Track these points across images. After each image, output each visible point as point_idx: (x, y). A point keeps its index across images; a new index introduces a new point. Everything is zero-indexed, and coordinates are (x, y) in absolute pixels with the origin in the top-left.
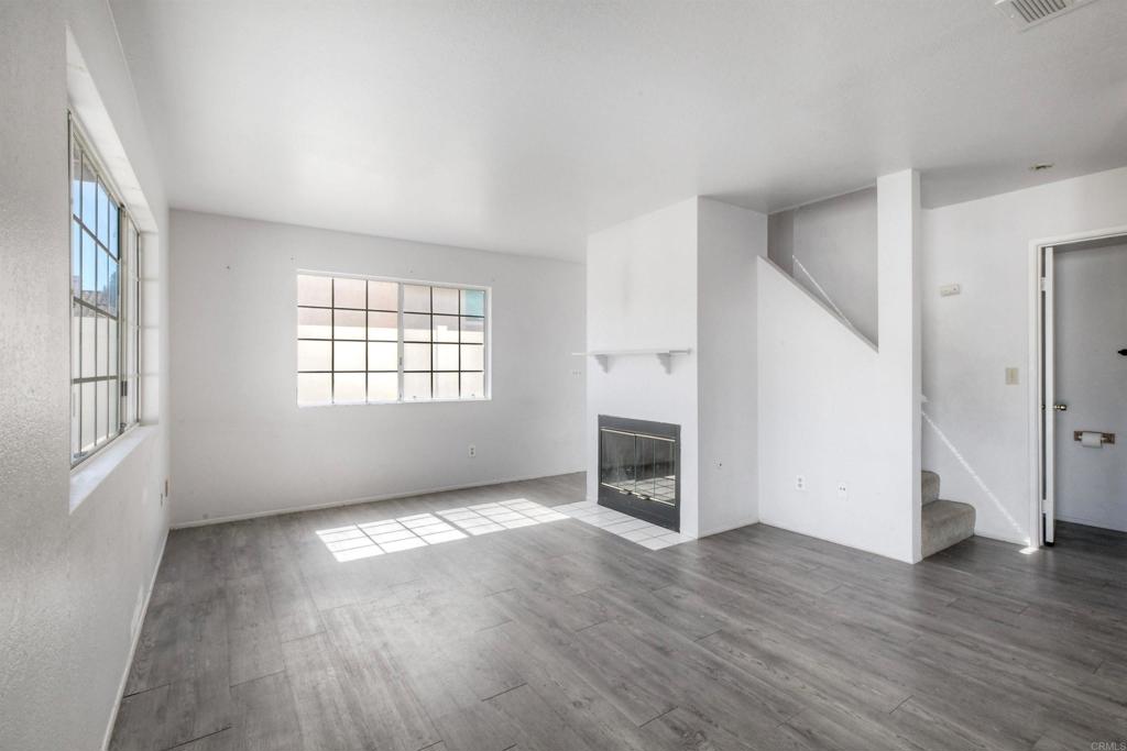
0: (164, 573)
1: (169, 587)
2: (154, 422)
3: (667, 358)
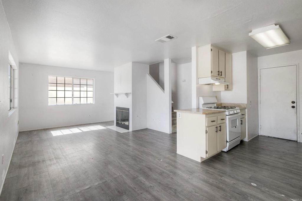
0: (18, 138)
1: (19, 141)
2: (17, 108)
3: (127, 94)
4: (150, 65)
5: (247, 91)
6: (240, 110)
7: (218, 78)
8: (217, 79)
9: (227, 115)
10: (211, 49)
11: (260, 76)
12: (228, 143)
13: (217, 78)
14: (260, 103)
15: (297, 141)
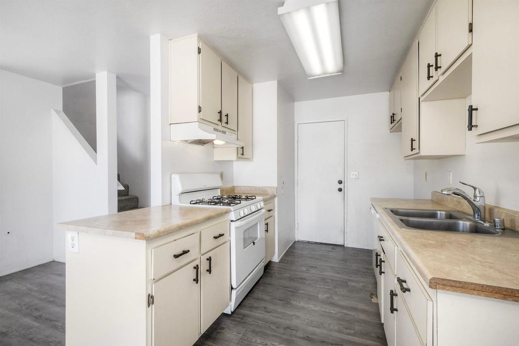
4: (63, 88)
5: (278, 161)
6: (265, 201)
7: (220, 128)
8: (215, 129)
9: (232, 221)
10: (199, 49)
11: (298, 136)
12: (234, 292)
13: (216, 127)
14: (298, 185)
15: (344, 246)
